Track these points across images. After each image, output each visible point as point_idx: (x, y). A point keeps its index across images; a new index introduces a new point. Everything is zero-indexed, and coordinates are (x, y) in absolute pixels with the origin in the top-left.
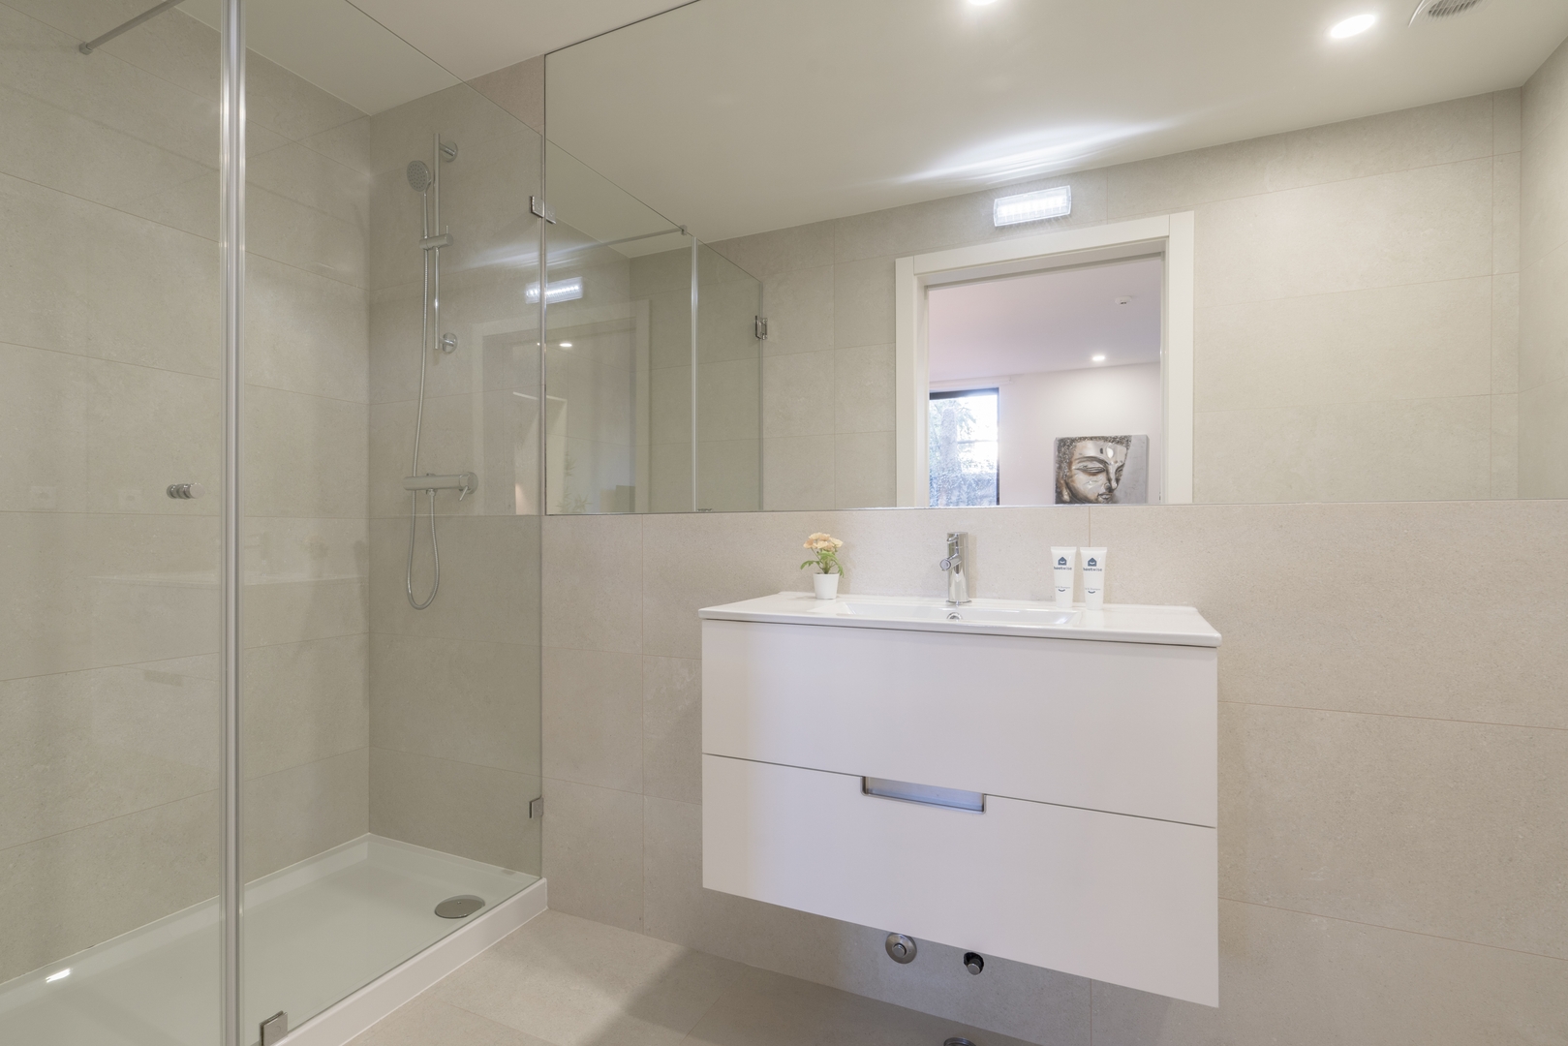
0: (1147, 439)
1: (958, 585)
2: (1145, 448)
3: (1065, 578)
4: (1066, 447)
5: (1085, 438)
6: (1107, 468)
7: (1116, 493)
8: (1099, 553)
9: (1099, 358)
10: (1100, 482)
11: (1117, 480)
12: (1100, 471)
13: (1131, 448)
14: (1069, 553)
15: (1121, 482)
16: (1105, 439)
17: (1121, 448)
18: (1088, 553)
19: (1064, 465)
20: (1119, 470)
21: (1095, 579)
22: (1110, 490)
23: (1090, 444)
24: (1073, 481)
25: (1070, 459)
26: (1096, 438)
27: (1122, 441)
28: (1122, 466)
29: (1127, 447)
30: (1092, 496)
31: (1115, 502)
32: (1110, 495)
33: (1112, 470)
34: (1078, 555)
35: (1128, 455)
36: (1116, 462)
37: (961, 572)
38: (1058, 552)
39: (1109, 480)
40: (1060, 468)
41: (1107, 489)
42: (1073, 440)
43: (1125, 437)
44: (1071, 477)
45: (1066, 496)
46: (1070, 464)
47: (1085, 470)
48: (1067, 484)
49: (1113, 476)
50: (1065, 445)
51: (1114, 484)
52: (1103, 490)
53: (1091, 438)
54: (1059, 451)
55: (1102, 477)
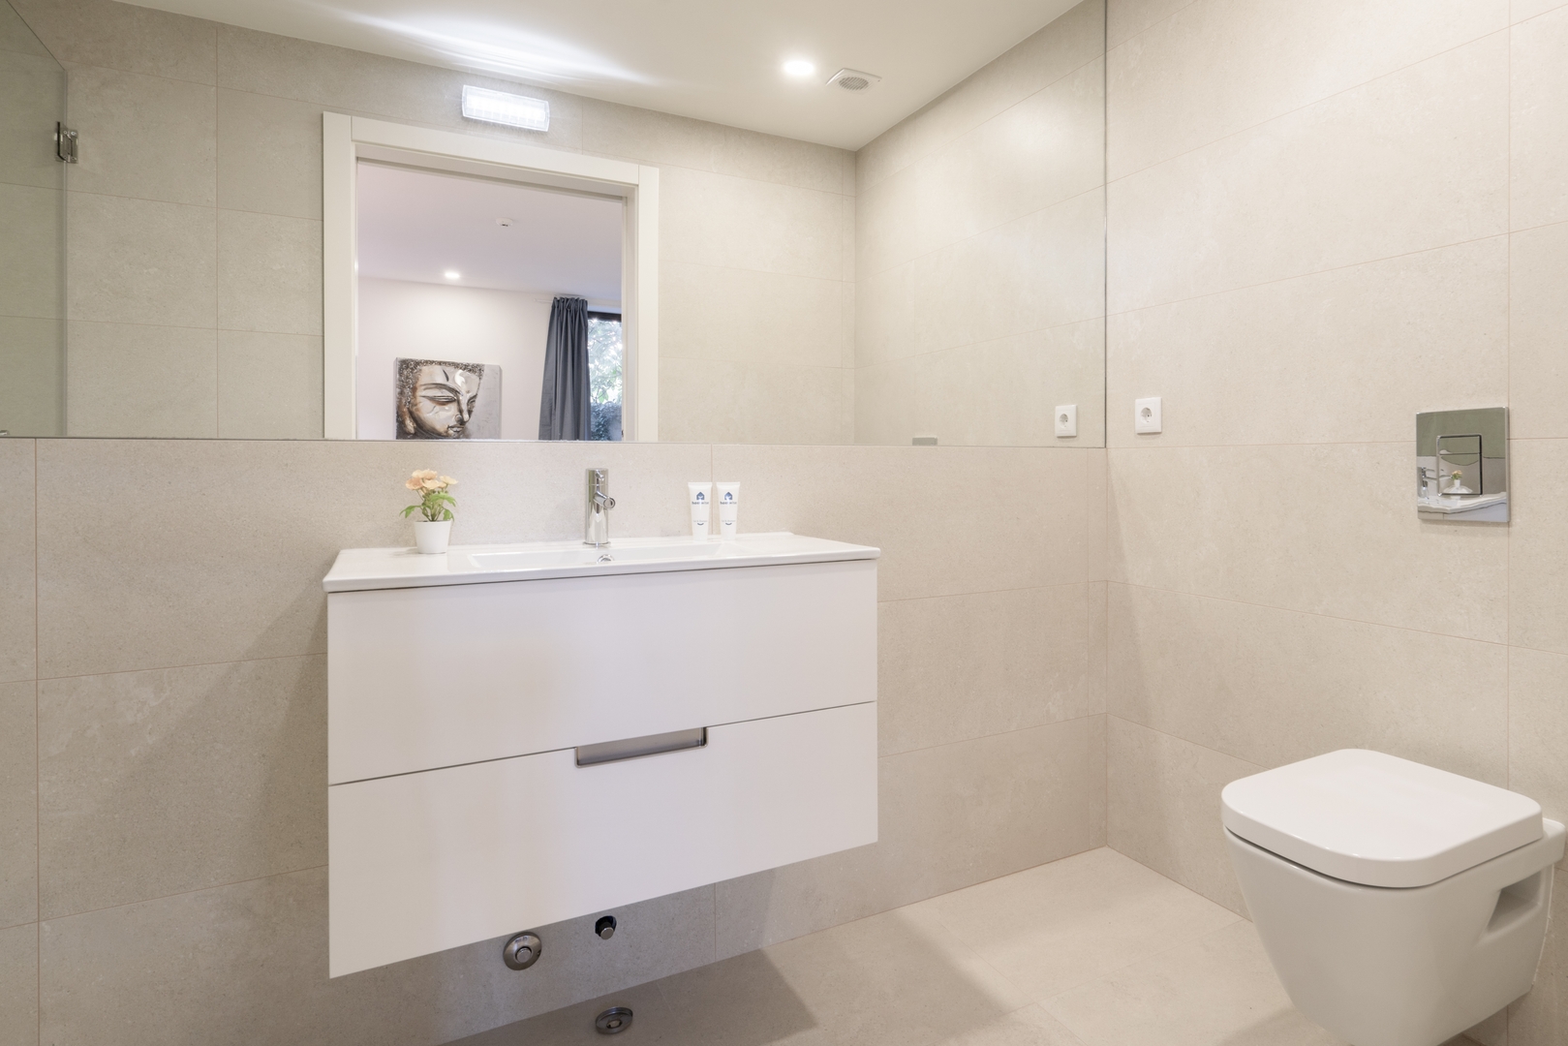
0: (501, 370)
1: (598, 525)
2: (498, 380)
3: (701, 511)
4: (408, 369)
5: (432, 362)
6: (458, 397)
7: (468, 425)
8: (734, 487)
9: (452, 275)
10: (450, 413)
11: (470, 412)
12: (450, 401)
13: (484, 378)
14: (705, 487)
15: (473, 414)
16: (456, 366)
17: (474, 377)
18: (724, 488)
19: (407, 391)
20: (472, 400)
21: (730, 512)
22: (462, 422)
23: (438, 369)
24: (417, 410)
25: (414, 384)
26: (445, 363)
27: (474, 369)
28: (475, 396)
29: (480, 376)
30: (440, 427)
31: (467, 437)
32: (461, 429)
33: (464, 399)
34: (714, 491)
35: (481, 385)
36: (468, 392)
37: (602, 512)
38: (695, 488)
39: (461, 411)
40: (401, 393)
41: (458, 421)
42: (418, 363)
43: (478, 365)
44: (416, 405)
45: (410, 426)
46: (414, 390)
47: (432, 399)
48: (411, 414)
49: (464, 407)
50: (407, 367)
51: (466, 416)
52: (453, 422)
53: (440, 363)
54: (401, 374)
55: (452, 409)
